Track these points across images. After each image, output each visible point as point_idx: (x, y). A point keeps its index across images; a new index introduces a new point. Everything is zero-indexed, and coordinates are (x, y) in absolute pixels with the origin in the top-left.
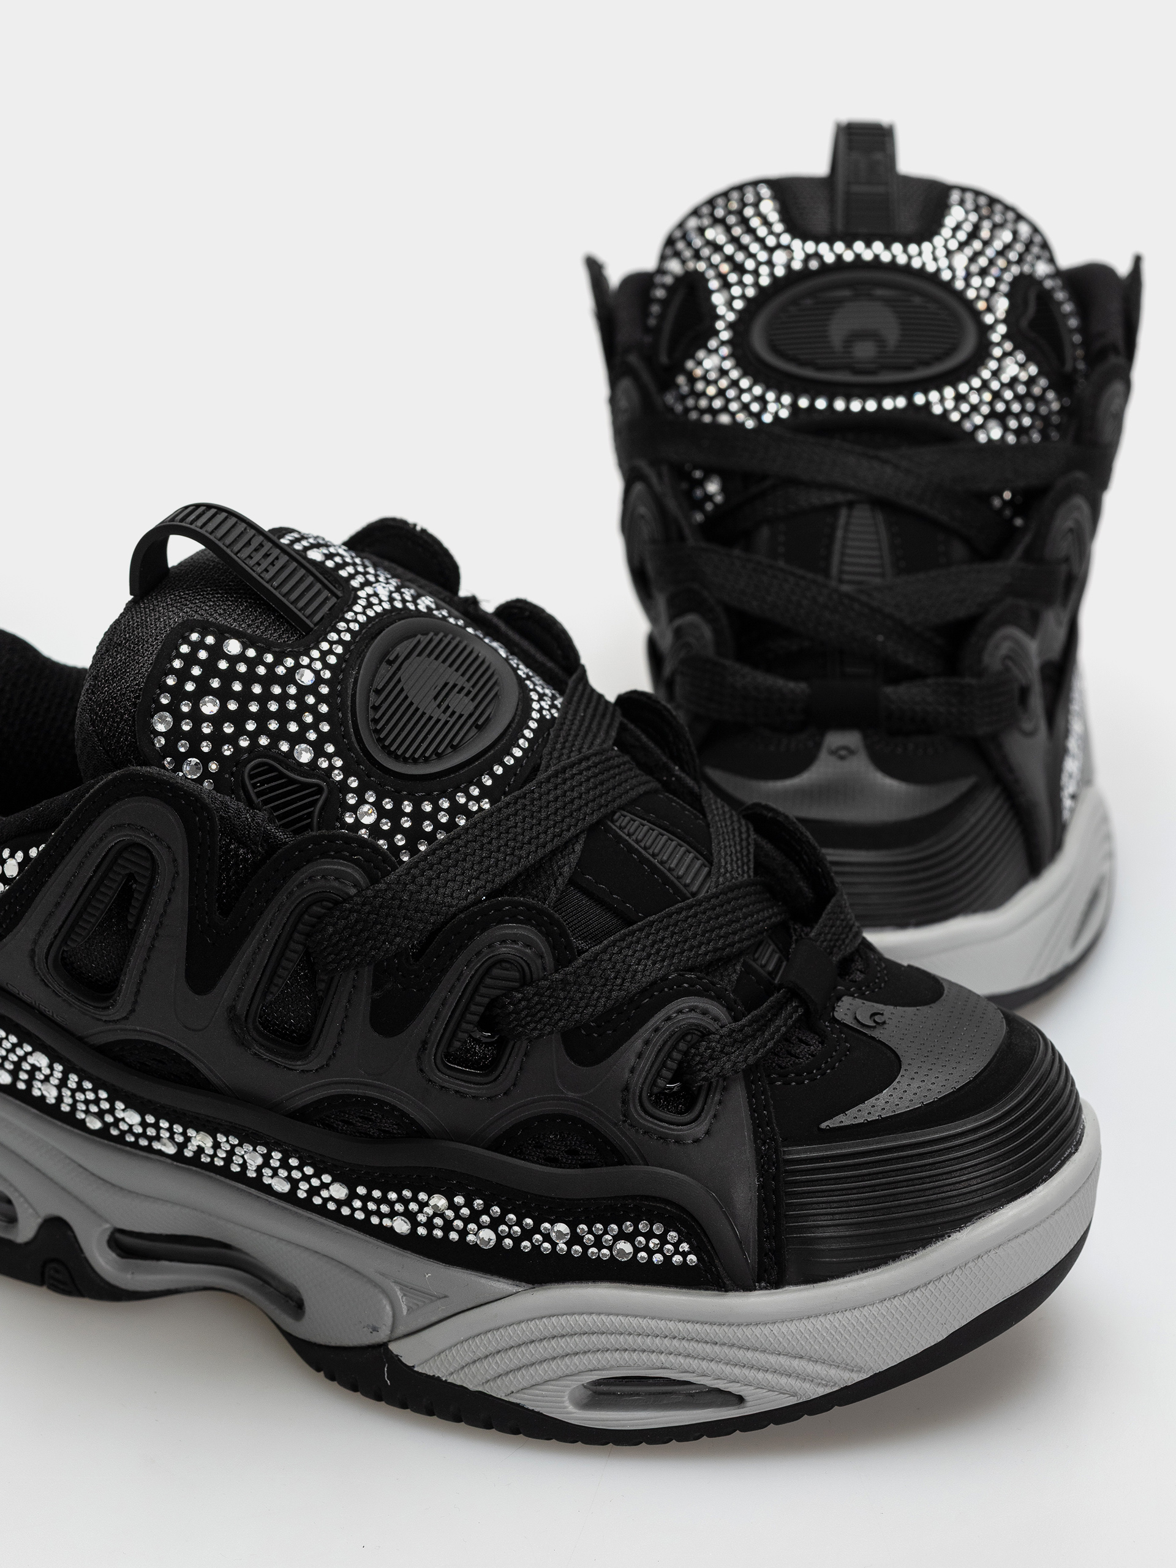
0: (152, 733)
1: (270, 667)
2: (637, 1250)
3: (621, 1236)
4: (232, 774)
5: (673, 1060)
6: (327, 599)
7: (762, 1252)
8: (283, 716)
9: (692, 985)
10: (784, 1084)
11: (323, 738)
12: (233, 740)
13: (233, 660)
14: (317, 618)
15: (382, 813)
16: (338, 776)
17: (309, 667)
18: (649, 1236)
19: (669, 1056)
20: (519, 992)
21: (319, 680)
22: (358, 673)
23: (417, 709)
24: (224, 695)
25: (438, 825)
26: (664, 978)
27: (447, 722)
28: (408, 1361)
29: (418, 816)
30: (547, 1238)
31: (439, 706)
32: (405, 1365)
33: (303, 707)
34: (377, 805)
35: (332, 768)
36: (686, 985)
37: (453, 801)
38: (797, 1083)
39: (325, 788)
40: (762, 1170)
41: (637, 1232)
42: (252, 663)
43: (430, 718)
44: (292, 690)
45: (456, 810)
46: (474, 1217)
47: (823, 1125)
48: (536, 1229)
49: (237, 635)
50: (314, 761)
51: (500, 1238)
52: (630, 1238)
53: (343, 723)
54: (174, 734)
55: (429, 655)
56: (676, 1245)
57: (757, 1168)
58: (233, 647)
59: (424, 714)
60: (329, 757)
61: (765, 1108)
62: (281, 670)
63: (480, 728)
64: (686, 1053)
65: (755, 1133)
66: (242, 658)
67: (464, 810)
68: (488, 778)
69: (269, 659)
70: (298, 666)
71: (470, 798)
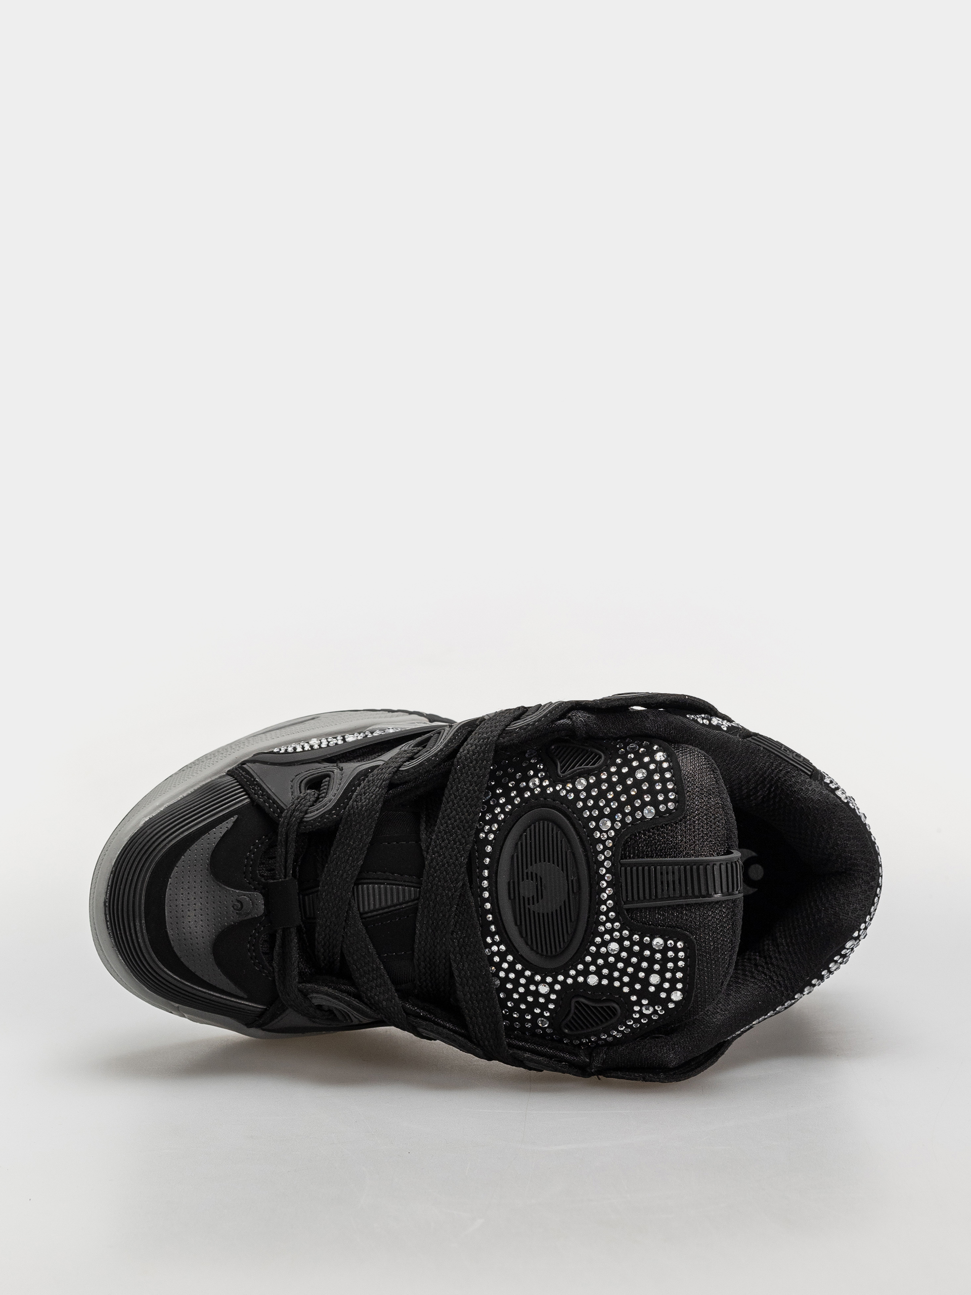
0: (663, 749)
1: (625, 815)
8: (602, 794)
11: (577, 798)
12: (619, 767)
13: (644, 804)
15: (527, 788)
16: (559, 787)
17: (607, 832)
21: (597, 828)
22: (584, 852)
24: (637, 783)
25: (498, 805)
29: (510, 801)
34: (532, 790)
35: (564, 788)
37: (498, 822)
39: (561, 777)
42: (634, 809)
43: (536, 863)
44: (607, 811)
45: (494, 819)
49: (652, 821)
50: (574, 784)
54: (651, 754)
55: (557, 912)
58: (649, 812)
60: (568, 792)
62: (619, 816)
66: (641, 808)
67: (490, 823)
68: (489, 849)
69: (629, 819)
70: (612, 828)
71: (491, 832)
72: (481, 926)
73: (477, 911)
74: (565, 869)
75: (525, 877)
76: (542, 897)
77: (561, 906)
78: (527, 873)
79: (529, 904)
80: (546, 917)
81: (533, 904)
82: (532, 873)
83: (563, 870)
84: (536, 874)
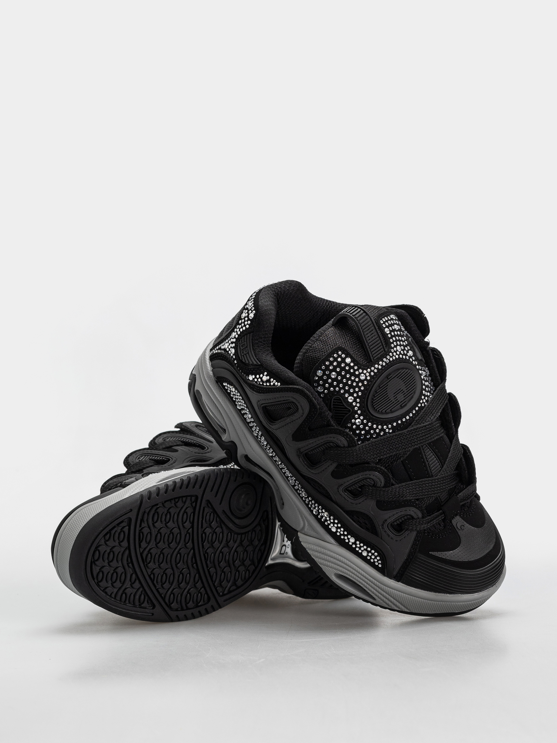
0: (315, 374)
1: (355, 371)
2: (368, 555)
3: (366, 550)
4: (330, 396)
5: (401, 520)
7: (398, 573)
8: (351, 386)
9: (416, 505)
10: (428, 535)
11: (358, 397)
12: (335, 387)
13: (347, 364)
14: (375, 358)
15: (362, 423)
16: (356, 409)
17: (365, 374)
18: (373, 554)
19: (401, 518)
20: (371, 487)
21: (366, 379)
22: (377, 380)
23: (388, 396)
24: (339, 374)
25: (375, 432)
26: (410, 500)
28: (300, 539)
29: (371, 428)
30: (348, 539)
32: (300, 540)
33: (357, 386)
34: (362, 421)
35: (356, 406)
36: (415, 505)
37: (383, 427)
38: (431, 537)
39: (351, 411)
40: (409, 556)
41: (370, 552)
42: (351, 368)
43: (390, 400)
44: (357, 380)
45: (382, 430)
46: (334, 523)
47: (430, 553)
48: (347, 535)
49: (351, 357)
50: (352, 402)
51: (337, 531)
52: (368, 552)
53: (365, 394)
54: (321, 378)
55: (401, 380)
56: (378, 560)
57: (408, 555)
58: (348, 360)
59: (389, 398)
60: (357, 403)
61: (418, 541)
62: (357, 372)
63: (402, 407)
64: (405, 520)
65: (412, 546)
66: (349, 365)
67: (384, 430)
68: (395, 424)
69: (356, 368)
70: (362, 373)
71: (388, 428)
72: (421, 410)
73: (418, 415)
74: (387, 385)
75: (397, 401)
76: (400, 389)
77: (399, 378)
78: (395, 401)
79: (405, 393)
80: (406, 383)
81: (404, 391)
82: (394, 399)
84: (394, 397)
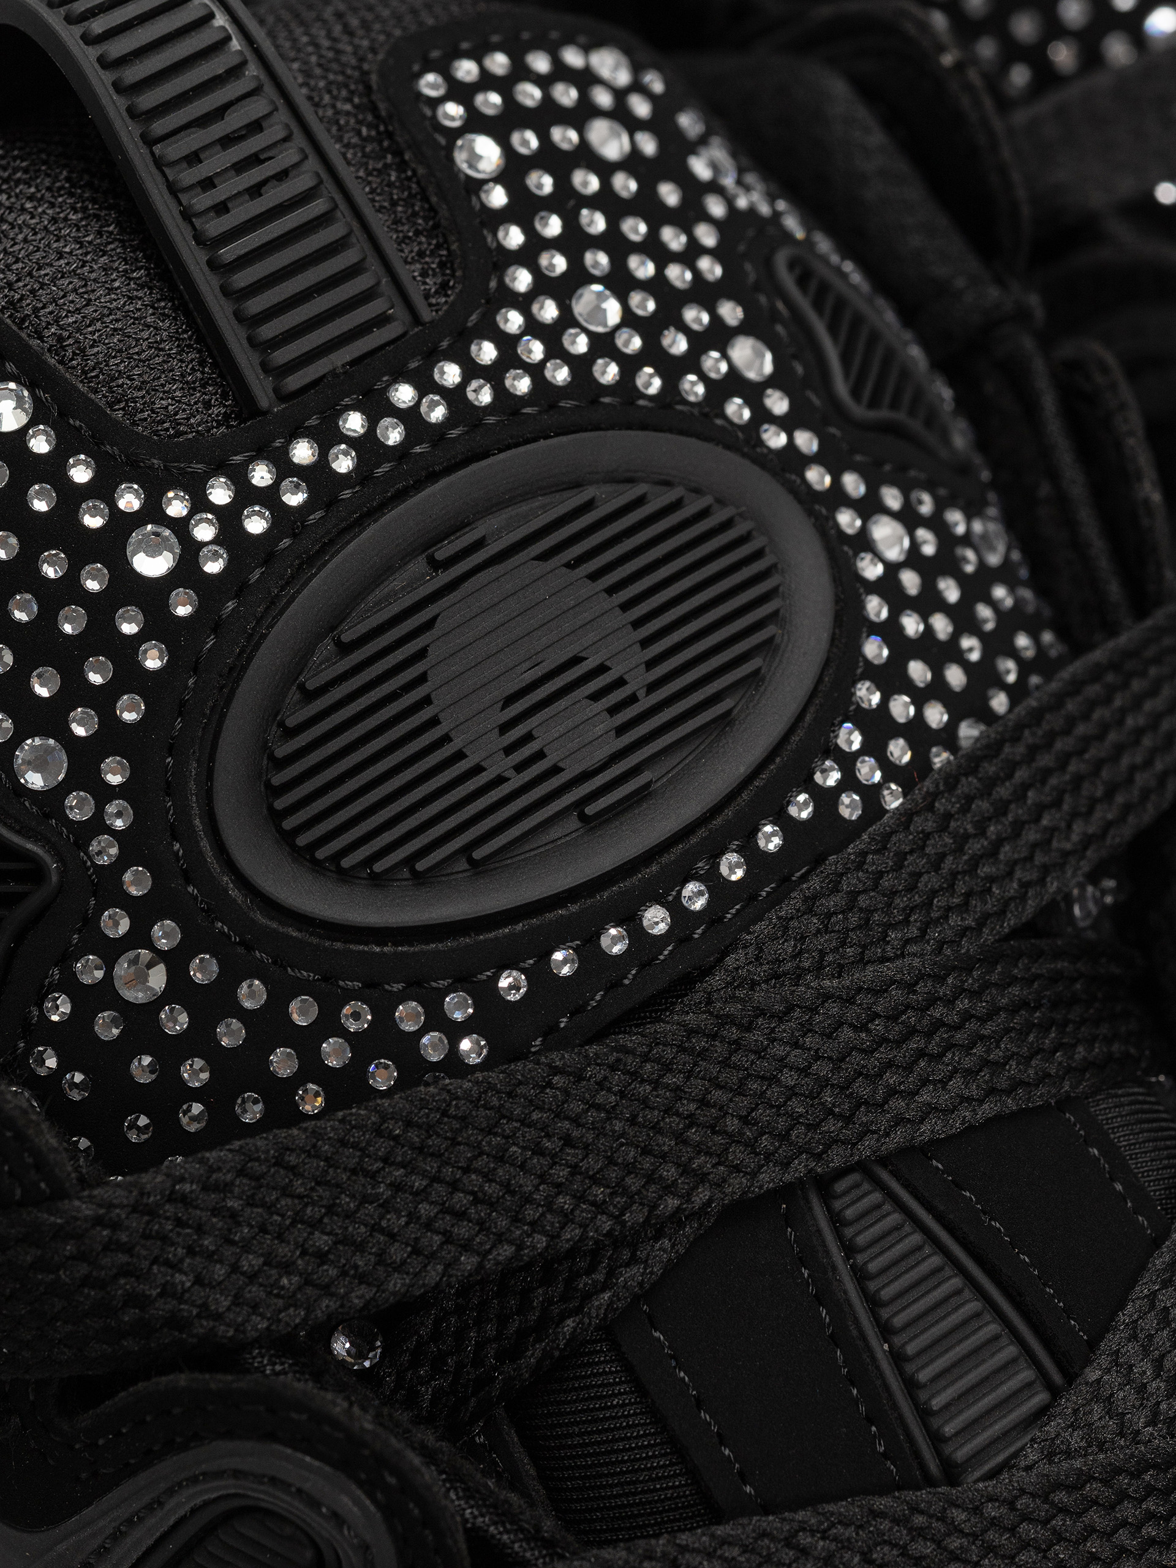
1: (72, 496)
6: (382, 320)
8: (36, 645)
11: (110, 739)
14: (294, 382)
15: (178, 987)
16: (105, 851)
23: (434, 722)
25: (312, 1066)
27: (500, 780)
31: (504, 728)
33: (101, 638)
34: (175, 963)
35: (97, 825)
37: (383, 1016)
39: (53, 877)
43: (460, 756)
44: (95, 581)
50: (54, 797)
55: (594, 576)
59: (446, 739)
60: (104, 795)
62: (91, 517)
63: (593, 824)
67: (403, 1046)
70: (151, 516)
71: (436, 1019)
72: (819, 860)
73: (776, 900)
74: (416, 621)
75: (541, 767)
76: (576, 660)
77: (568, 565)
78: (519, 768)
79: (633, 699)
81: (620, 682)
82: (509, 750)
83: (430, 624)
84: (504, 729)
